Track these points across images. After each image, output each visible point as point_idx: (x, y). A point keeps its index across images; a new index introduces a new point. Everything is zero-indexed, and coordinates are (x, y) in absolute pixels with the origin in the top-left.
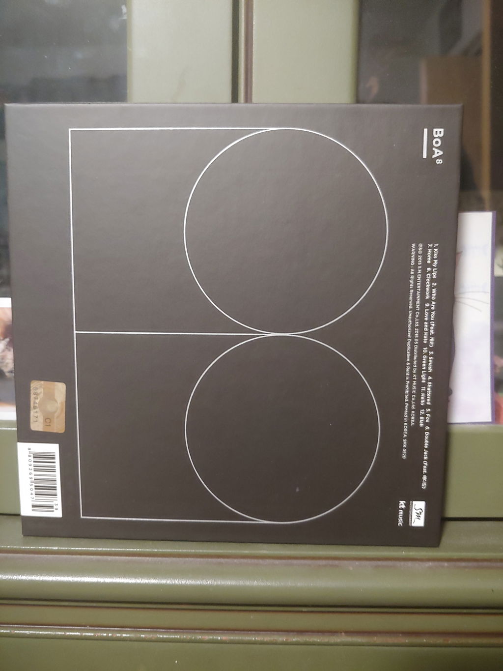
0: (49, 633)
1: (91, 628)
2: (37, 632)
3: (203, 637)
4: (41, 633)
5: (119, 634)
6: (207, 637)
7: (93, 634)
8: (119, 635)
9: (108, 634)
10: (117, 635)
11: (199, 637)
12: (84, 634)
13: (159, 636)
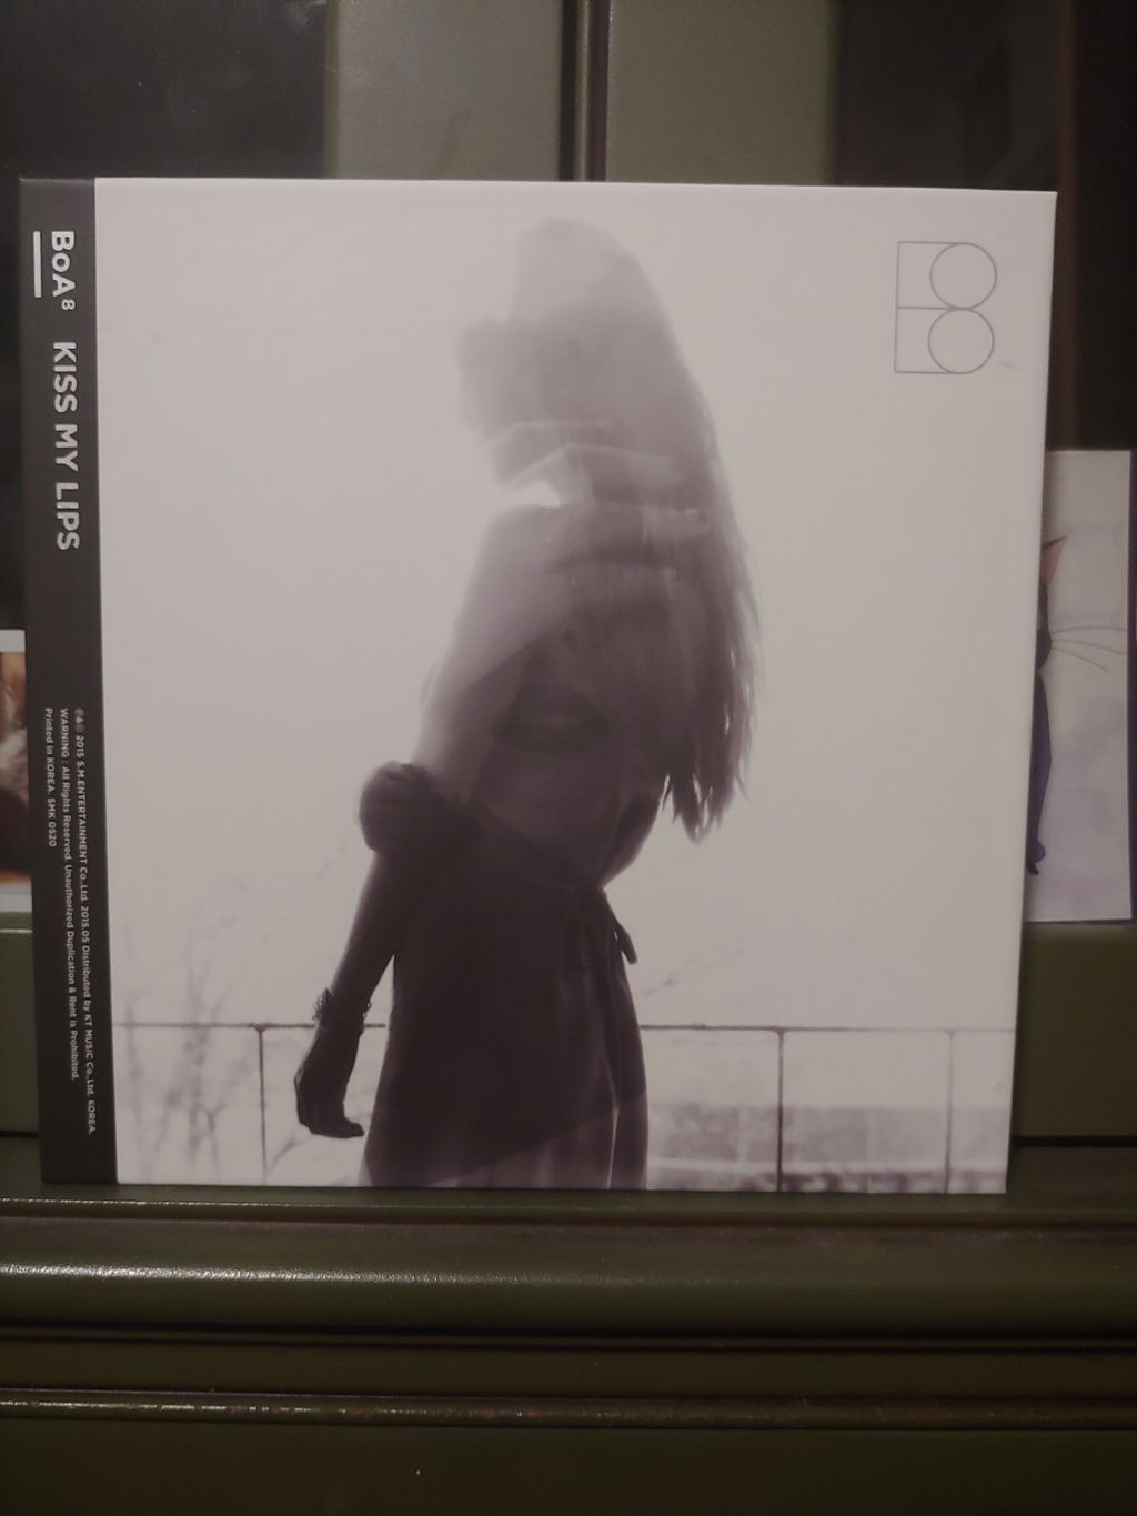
0: (122, 1405)
1: (218, 1394)
2: (92, 1405)
3: (484, 1412)
4: (101, 1405)
5: (287, 1406)
6: (490, 1413)
7: (224, 1408)
8: (287, 1409)
9: (259, 1406)
10: (283, 1409)
11: (472, 1413)
12: (203, 1408)
13: (379, 1411)
